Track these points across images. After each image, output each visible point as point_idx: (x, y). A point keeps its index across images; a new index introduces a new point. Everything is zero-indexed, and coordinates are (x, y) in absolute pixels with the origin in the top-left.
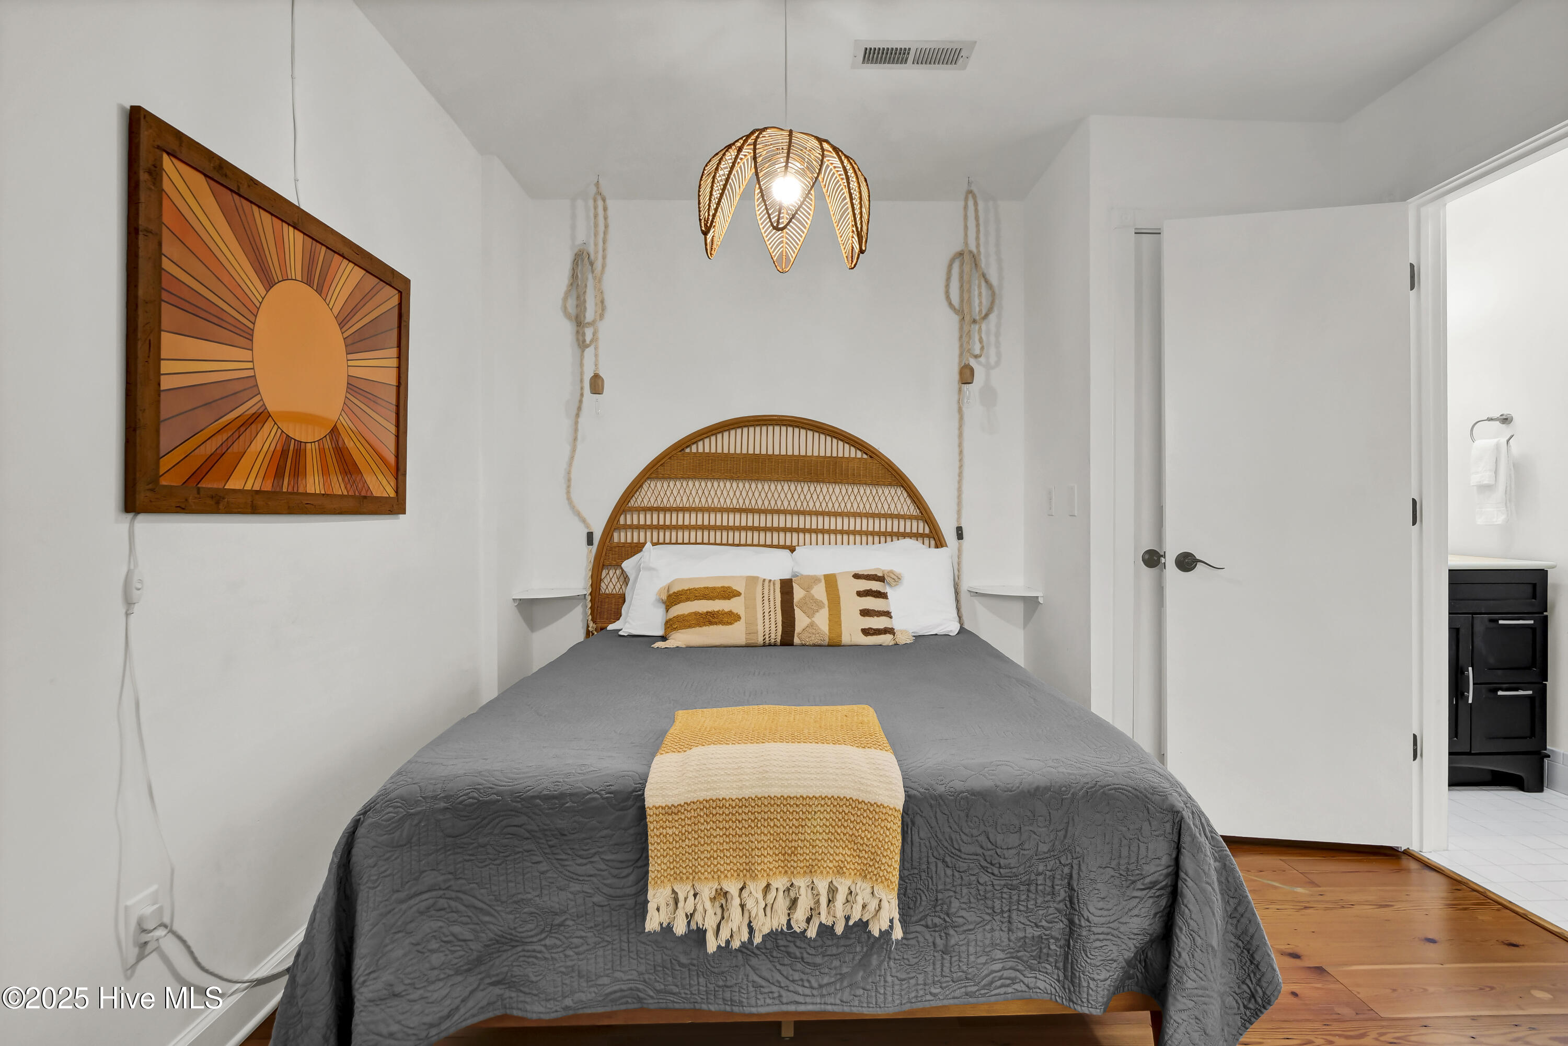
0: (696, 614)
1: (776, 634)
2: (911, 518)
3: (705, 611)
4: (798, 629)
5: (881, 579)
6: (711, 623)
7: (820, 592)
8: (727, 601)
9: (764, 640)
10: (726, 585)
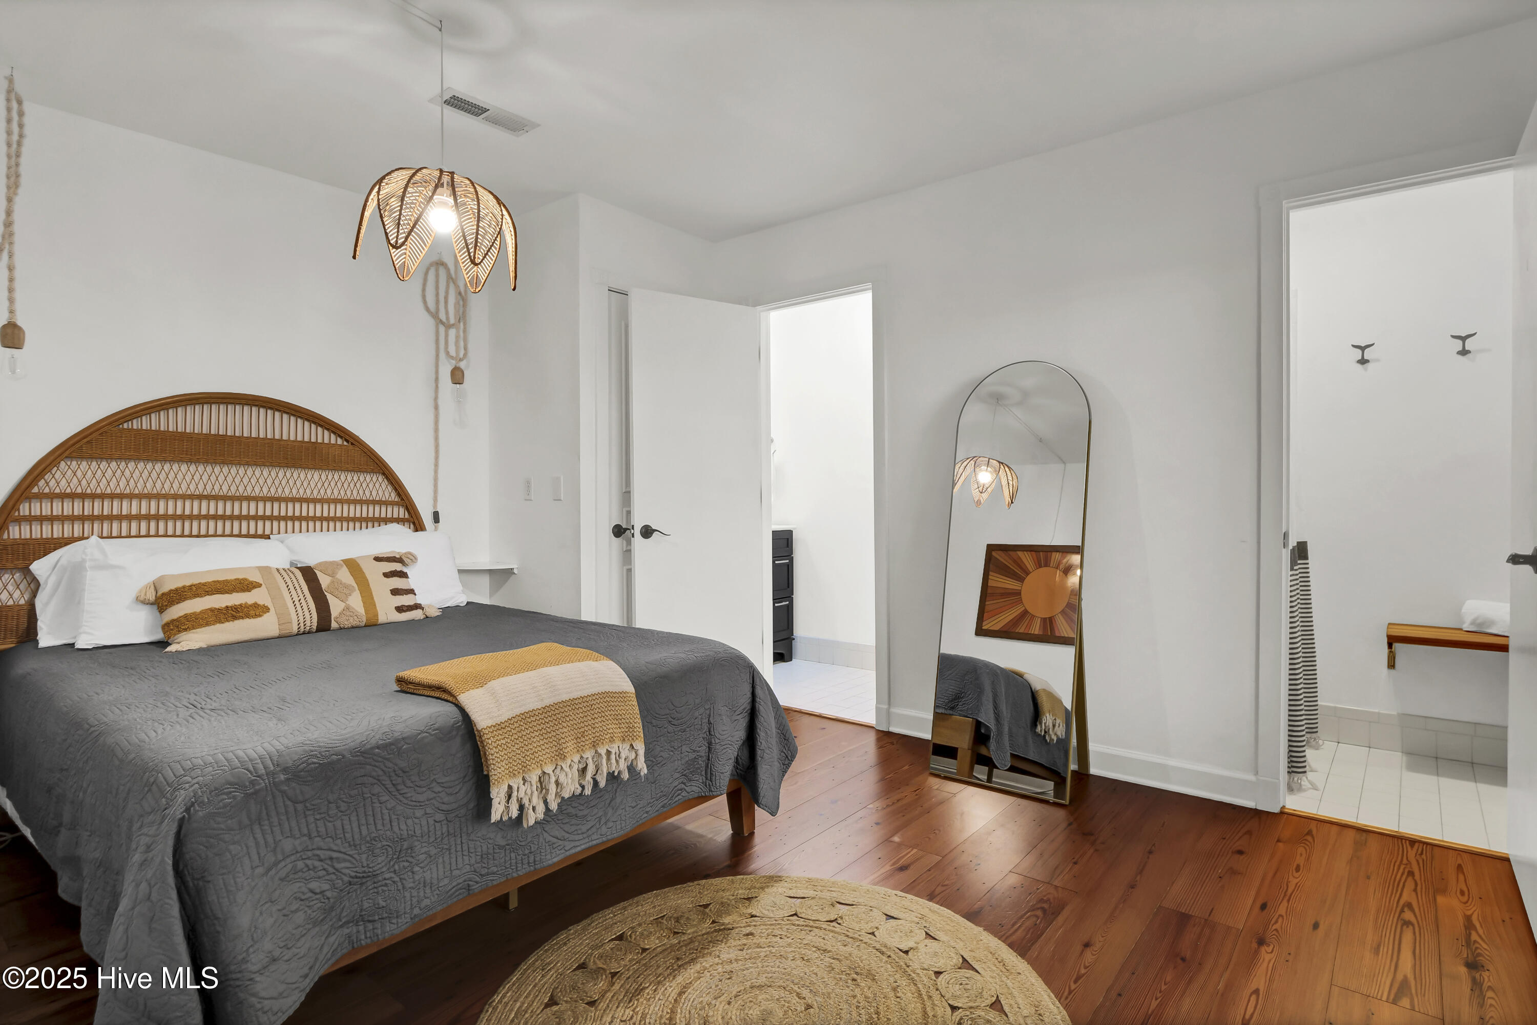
0: (212, 610)
1: (312, 619)
2: (392, 503)
3: (224, 606)
4: (335, 612)
5: (400, 560)
6: (235, 618)
7: (345, 576)
8: (247, 594)
9: (299, 628)
10: (241, 577)
